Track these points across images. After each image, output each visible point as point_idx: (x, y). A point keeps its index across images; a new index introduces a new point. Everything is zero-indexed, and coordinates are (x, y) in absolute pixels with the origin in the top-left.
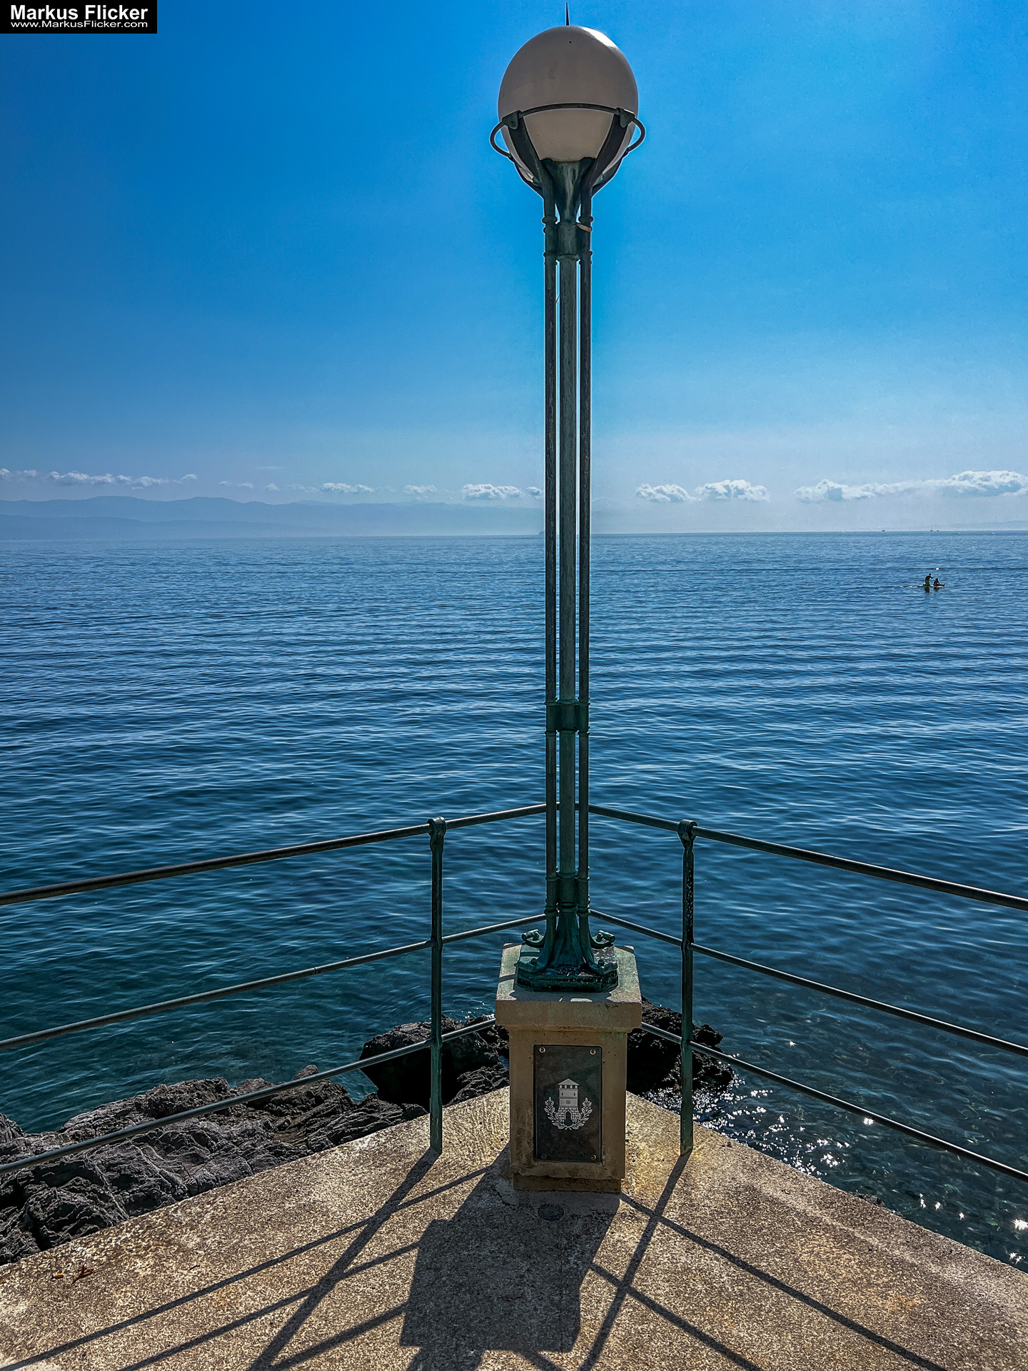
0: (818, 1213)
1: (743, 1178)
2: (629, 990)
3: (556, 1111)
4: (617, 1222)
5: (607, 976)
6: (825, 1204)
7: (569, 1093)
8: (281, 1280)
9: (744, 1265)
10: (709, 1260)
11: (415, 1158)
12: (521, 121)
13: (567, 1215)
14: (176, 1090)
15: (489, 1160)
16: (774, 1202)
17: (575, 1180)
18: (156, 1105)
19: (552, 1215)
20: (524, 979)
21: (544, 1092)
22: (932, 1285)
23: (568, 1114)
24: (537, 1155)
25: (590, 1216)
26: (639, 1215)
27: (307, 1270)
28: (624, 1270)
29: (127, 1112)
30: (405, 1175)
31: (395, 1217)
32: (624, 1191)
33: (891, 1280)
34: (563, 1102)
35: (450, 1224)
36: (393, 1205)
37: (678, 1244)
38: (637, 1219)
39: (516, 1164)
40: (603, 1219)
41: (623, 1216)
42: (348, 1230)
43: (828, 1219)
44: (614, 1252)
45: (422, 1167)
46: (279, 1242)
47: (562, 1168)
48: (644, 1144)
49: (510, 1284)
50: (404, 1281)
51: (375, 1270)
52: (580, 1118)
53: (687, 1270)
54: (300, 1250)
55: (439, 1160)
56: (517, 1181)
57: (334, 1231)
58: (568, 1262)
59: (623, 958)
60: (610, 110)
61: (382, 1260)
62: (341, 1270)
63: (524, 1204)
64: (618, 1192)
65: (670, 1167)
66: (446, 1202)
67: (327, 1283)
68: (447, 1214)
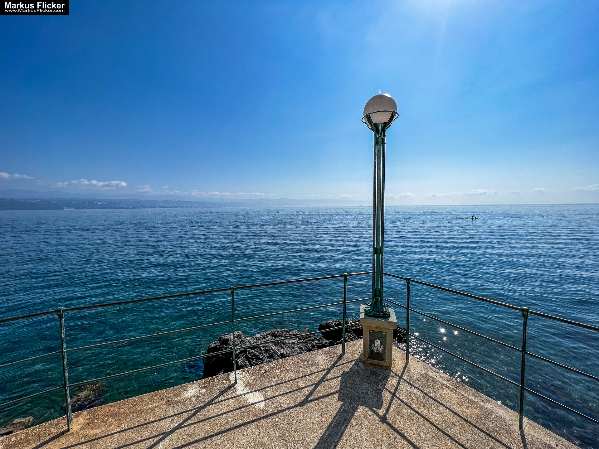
0: (446, 383)
1: (424, 371)
2: (393, 318)
3: (375, 347)
4: (390, 378)
5: (388, 315)
6: (447, 381)
7: (378, 343)
8: (309, 380)
9: (426, 394)
10: (416, 391)
11: (339, 354)
12: (369, 116)
13: (377, 374)
14: (278, 331)
15: (357, 357)
16: (433, 378)
17: (379, 365)
18: (274, 334)
19: (374, 373)
20: (367, 313)
21: (372, 342)
22: (481, 408)
23: (377, 348)
24: (369, 358)
25: (383, 375)
26: (396, 376)
27: (315, 379)
28: (393, 390)
29: (267, 335)
30: (336, 358)
31: (335, 369)
32: (392, 370)
33: (469, 405)
34: (376, 345)
35: (348, 372)
36: (334, 366)
37: (408, 386)
38: (396, 378)
39: (364, 359)
40: (387, 376)
41: (392, 376)
42: (324, 370)
43: (449, 385)
44: (390, 385)
45: (340, 357)
46: (308, 371)
47: (376, 362)
48: (396, 358)
49: (364, 389)
50: (338, 385)
51: (330, 381)
52: (381, 349)
53: (410, 393)
54: (313, 373)
55: (344, 356)
56: (364, 364)
57: (320, 370)
58: (379, 386)
59: (391, 311)
60: (391, 111)
61: (332, 379)
62: (322, 380)
63: (366, 370)
64: (390, 370)
65: (404, 365)
66: (347, 367)
67: (320, 382)
68: (347, 370)
